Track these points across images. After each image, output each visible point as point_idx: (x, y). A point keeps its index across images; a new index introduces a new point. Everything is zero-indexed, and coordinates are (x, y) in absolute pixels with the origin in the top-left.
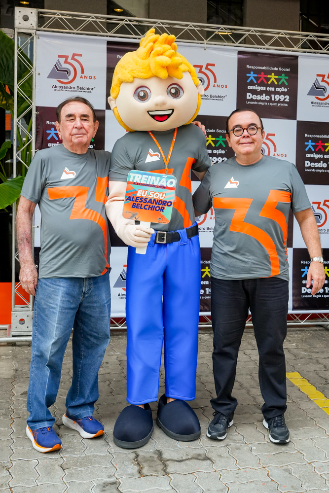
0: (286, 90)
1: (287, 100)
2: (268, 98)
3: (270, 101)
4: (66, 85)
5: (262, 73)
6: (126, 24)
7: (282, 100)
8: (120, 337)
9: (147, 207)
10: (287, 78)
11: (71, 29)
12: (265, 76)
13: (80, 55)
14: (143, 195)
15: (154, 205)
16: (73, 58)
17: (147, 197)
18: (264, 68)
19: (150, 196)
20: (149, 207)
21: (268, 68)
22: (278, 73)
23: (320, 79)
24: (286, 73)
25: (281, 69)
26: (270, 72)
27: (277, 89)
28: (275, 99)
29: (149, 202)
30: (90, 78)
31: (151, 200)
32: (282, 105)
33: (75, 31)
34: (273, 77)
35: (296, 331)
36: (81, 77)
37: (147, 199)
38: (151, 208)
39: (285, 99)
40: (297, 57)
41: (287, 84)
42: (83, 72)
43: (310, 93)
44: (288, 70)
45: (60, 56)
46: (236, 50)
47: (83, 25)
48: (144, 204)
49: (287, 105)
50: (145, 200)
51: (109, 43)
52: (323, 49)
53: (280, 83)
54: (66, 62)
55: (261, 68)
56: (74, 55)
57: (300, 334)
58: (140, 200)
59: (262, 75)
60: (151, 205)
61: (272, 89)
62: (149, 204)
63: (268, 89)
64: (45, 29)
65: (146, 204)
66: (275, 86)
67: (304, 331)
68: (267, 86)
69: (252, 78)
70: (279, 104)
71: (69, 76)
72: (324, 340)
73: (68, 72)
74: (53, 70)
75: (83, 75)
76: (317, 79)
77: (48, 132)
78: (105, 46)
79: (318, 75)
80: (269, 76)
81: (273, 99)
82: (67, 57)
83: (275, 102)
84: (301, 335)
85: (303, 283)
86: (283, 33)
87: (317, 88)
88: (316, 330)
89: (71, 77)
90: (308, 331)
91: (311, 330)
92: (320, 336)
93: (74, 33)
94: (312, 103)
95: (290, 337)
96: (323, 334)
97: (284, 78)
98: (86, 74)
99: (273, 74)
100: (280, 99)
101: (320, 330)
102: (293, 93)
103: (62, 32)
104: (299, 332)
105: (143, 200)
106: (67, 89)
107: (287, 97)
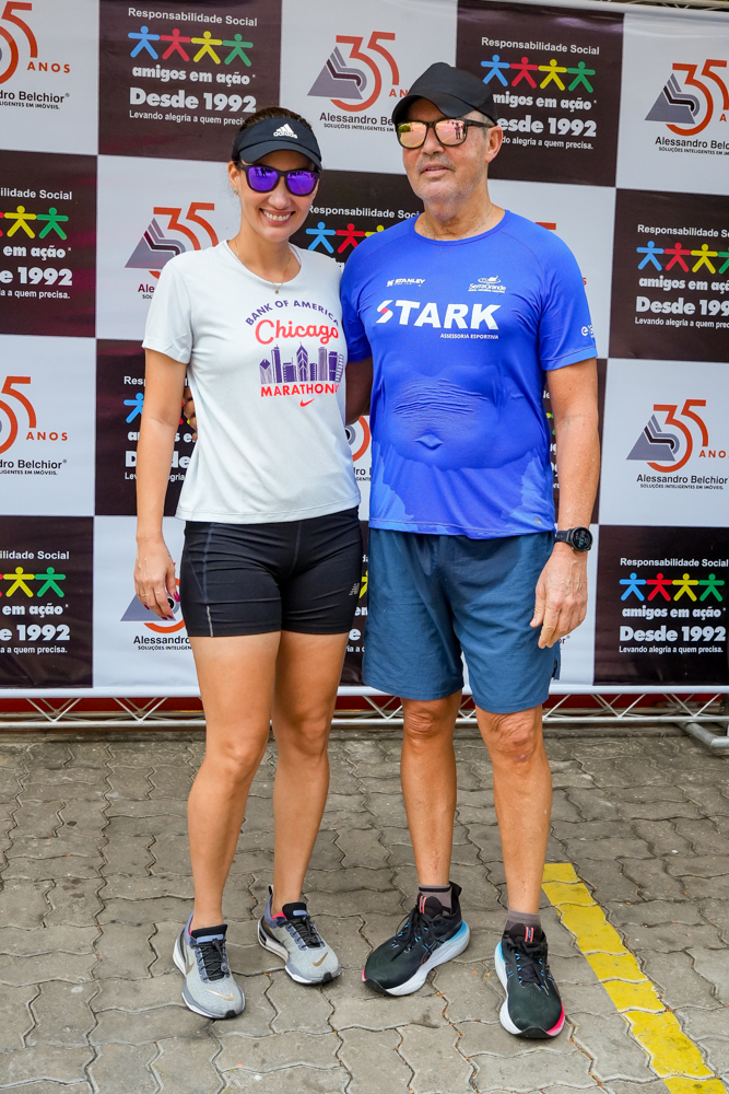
0: (587, 106)
1: (591, 133)
2: (538, 127)
3: (545, 135)
5: (525, 60)
7: (576, 133)
8: (142, 745)
10: (592, 72)
12: (532, 67)
13: (27, 6)
16: (7, 15)
18: (529, 46)
21: (540, 46)
23: (682, 76)
24: (588, 59)
25: (574, 49)
26: (545, 58)
27: (565, 104)
28: (558, 130)
30: (56, 68)
32: (575, 145)
34: (553, 70)
35: (605, 736)
36: (31, 66)
39: (586, 129)
40: (619, 17)
41: (590, 89)
42: (34, 53)
43: (653, 116)
49: (590, 147)
53: (572, 88)
55: (521, 45)
56: (11, 6)
57: (613, 746)
59: (525, 66)
61: (551, 103)
63: (540, 102)
66: (559, 96)
67: (625, 736)
68: (537, 93)
69: (495, 72)
70: (569, 145)
72: (671, 765)
75: (36, 62)
76: (673, 77)
79: (677, 67)
80: (542, 68)
81: (553, 131)
83: (557, 137)
84: (613, 749)
85: (624, 615)
87: (672, 101)
88: (659, 736)
89: (3, 66)
90: (637, 736)
91: (644, 735)
92: (663, 752)
94: (658, 140)
95: (584, 753)
96: (672, 748)
97: (582, 73)
98: (42, 58)
99: (553, 62)
100: (571, 131)
101: (668, 735)
104: (611, 741)
107: (592, 124)
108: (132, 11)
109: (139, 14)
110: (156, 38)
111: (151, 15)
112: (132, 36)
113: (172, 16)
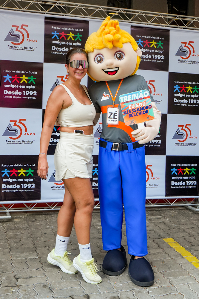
0: (161, 52)
1: (163, 58)
2: (150, 57)
3: (152, 59)
4: (17, 46)
6: (57, 6)
7: (159, 58)
9: (138, 114)
10: (163, 44)
11: (20, 8)
12: (149, 42)
13: (27, 26)
14: (133, 108)
15: (141, 111)
16: (22, 28)
17: (135, 108)
19: (137, 107)
20: (139, 114)
22: (156, 41)
23: (184, 45)
24: (161, 40)
26: (151, 40)
27: (156, 51)
28: (155, 58)
29: (138, 110)
30: (33, 41)
31: (138, 108)
32: (159, 61)
33: (23, 9)
34: (153, 43)
36: (27, 40)
37: (136, 109)
38: (141, 113)
39: (161, 57)
40: (169, 30)
41: (162, 48)
42: (28, 37)
43: (177, 54)
44: (163, 39)
45: (13, 26)
46: (130, 25)
47: (29, 5)
48: (135, 113)
49: (162, 62)
50: (135, 110)
51: (46, 18)
52: (186, 25)
53: (158, 47)
54: (17, 30)
56: (23, 25)
58: (132, 111)
59: (147, 42)
60: (140, 112)
61: (153, 51)
62: (138, 111)
63: (150, 51)
64: (3, 7)
65: (137, 112)
66: (155, 49)
68: (150, 49)
69: (140, 43)
70: (157, 61)
71: (19, 39)
73: (18, 37)
74: (8, 36)
75: (29, 39)
76: (181, 45)
77: (4, 77)
78: (43, 20)
79: (182, 43)
80: (151, 42)
82: (17, 27)
86: (160, 14)
87: (181, 51)
89: (20, 41)
93: (22, 11)
94: (178, 60)
97: (160, 44)
98: (30, 38)
99: (153, 41)
102: (166, 54)
103: (14, 10)
105: (134, 110)
106: (18, 48)
107: (163, 56)
108: (52, 27)
109: (54, 28)
110: (58, 34)
111: (57, 28)
112: (52, 33)
113: (62, 29)
